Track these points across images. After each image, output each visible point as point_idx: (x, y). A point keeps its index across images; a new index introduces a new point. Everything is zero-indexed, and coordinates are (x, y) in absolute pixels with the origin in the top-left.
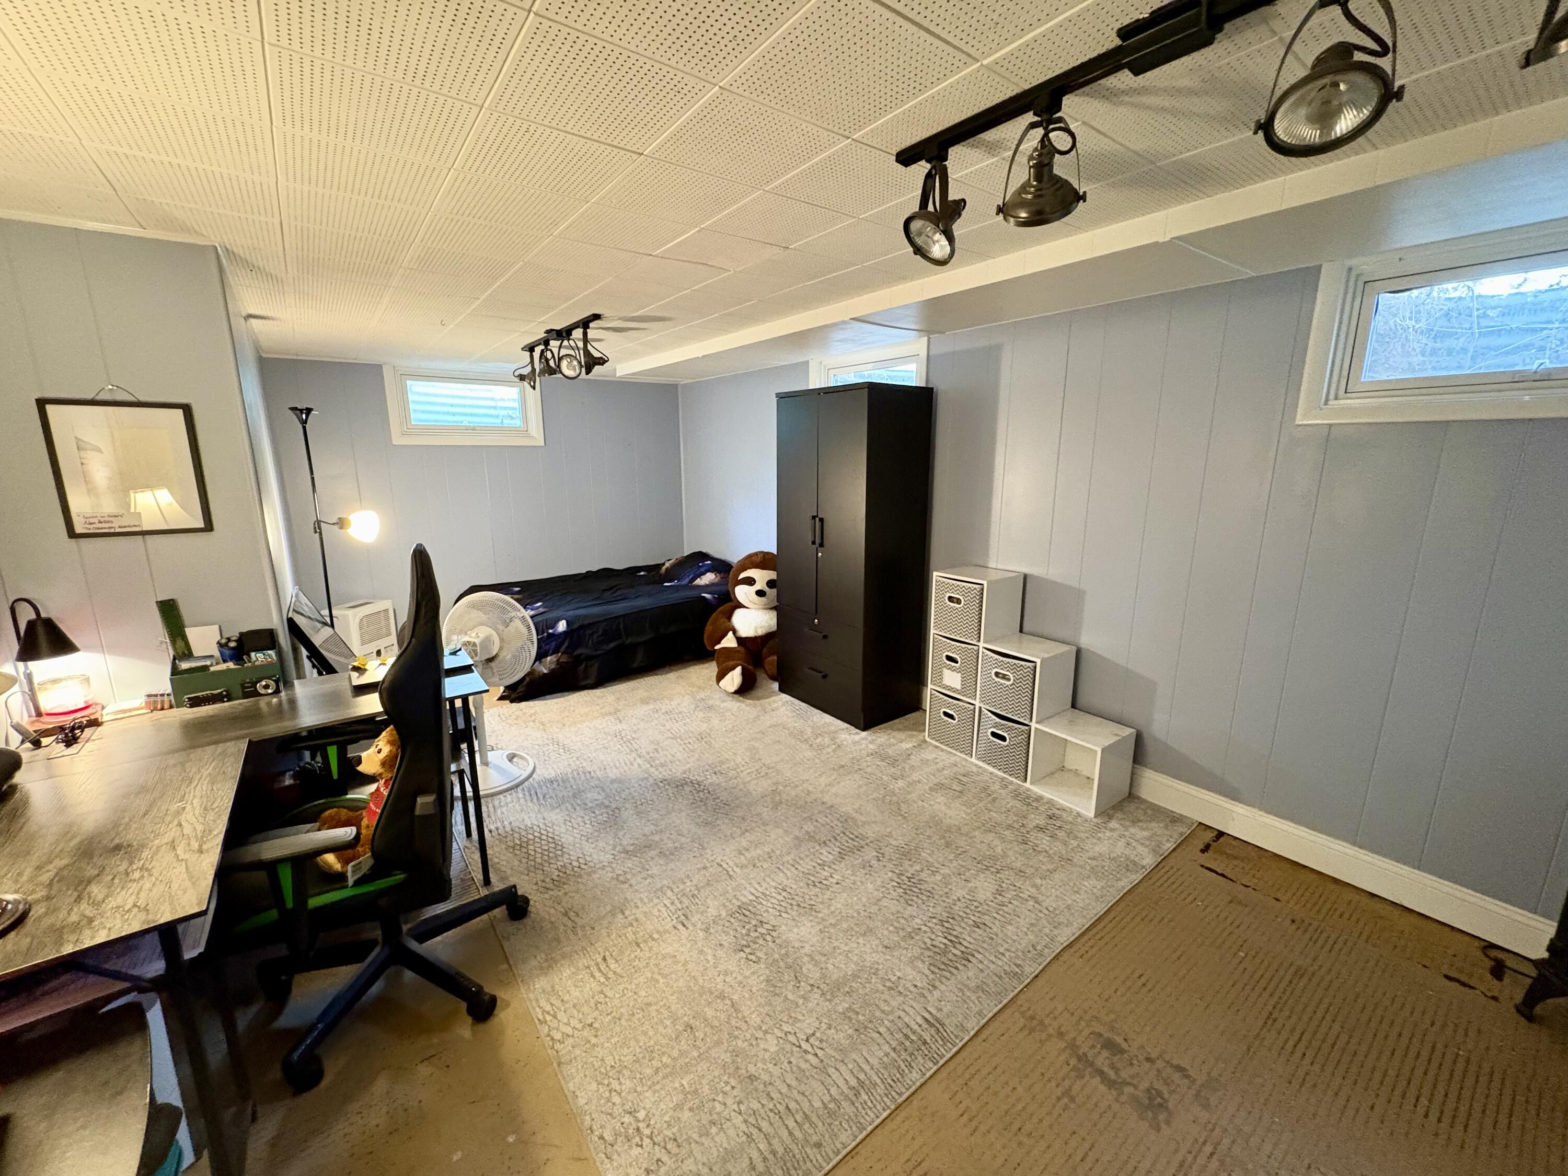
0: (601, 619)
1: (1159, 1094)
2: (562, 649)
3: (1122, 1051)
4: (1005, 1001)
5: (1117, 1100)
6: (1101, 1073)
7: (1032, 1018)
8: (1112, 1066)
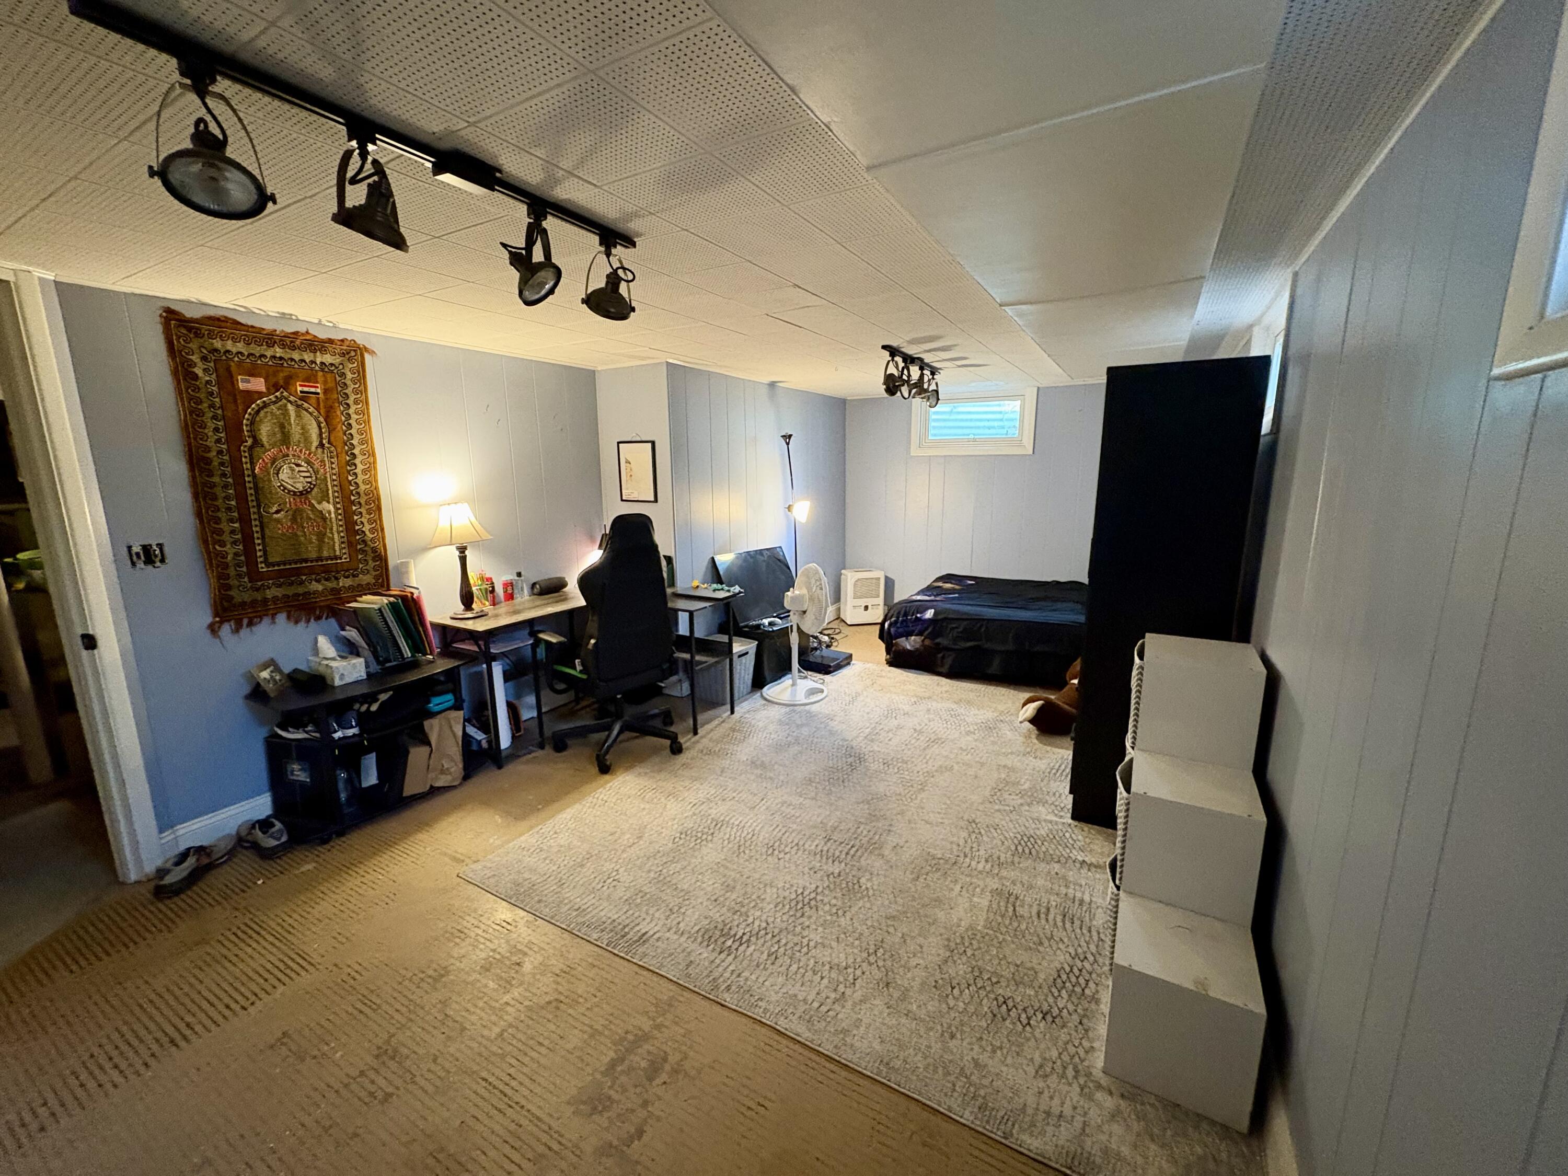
0: (964, 617)
1: (606, 1109)
2: (926, 633)
3: (650, 1079)
4: (681, 982)
5: (596, 1070)
6: (622, 1060)
7: (670, 1005)
8: (631, 1069)
